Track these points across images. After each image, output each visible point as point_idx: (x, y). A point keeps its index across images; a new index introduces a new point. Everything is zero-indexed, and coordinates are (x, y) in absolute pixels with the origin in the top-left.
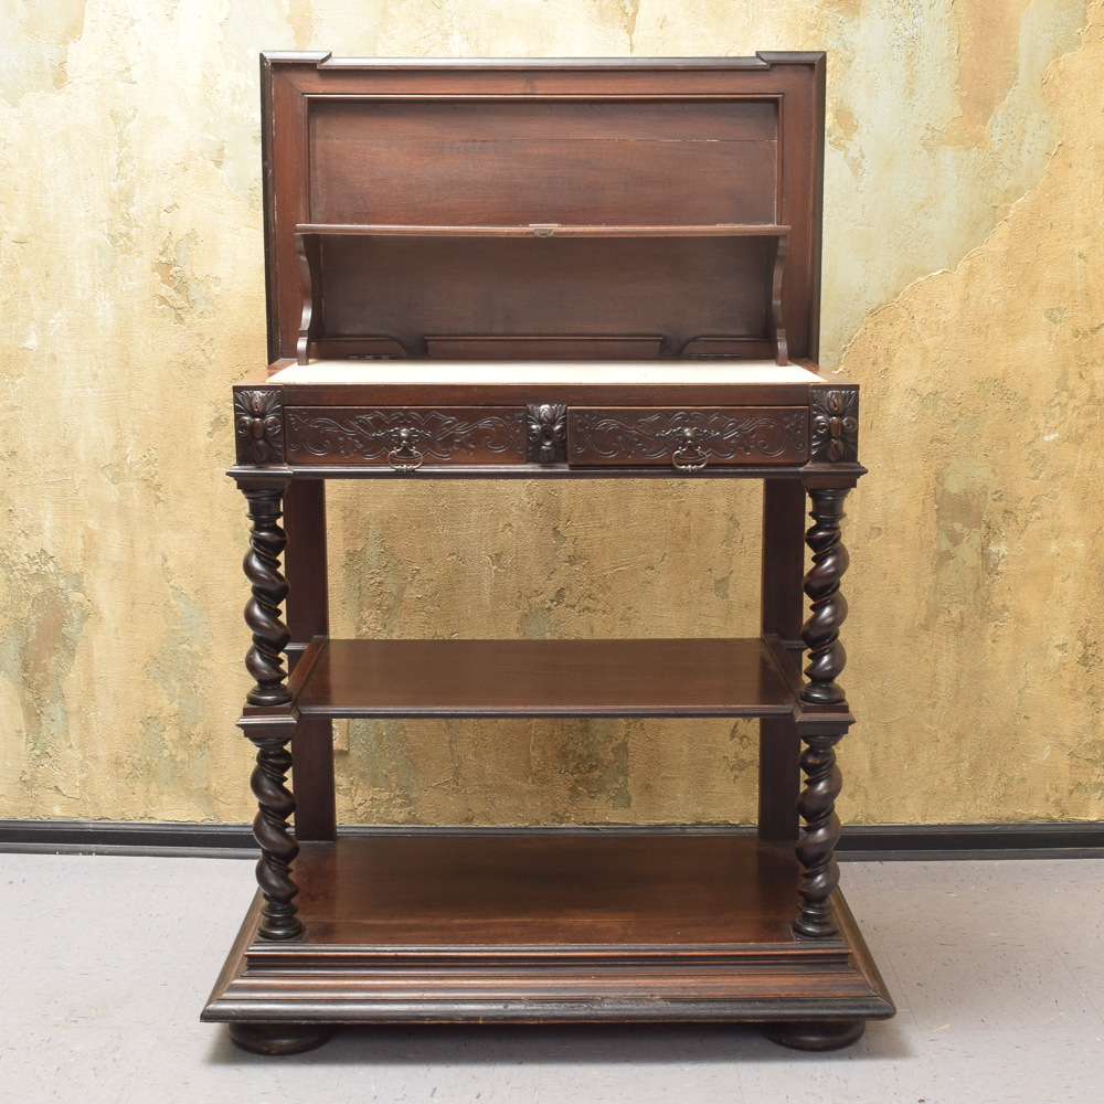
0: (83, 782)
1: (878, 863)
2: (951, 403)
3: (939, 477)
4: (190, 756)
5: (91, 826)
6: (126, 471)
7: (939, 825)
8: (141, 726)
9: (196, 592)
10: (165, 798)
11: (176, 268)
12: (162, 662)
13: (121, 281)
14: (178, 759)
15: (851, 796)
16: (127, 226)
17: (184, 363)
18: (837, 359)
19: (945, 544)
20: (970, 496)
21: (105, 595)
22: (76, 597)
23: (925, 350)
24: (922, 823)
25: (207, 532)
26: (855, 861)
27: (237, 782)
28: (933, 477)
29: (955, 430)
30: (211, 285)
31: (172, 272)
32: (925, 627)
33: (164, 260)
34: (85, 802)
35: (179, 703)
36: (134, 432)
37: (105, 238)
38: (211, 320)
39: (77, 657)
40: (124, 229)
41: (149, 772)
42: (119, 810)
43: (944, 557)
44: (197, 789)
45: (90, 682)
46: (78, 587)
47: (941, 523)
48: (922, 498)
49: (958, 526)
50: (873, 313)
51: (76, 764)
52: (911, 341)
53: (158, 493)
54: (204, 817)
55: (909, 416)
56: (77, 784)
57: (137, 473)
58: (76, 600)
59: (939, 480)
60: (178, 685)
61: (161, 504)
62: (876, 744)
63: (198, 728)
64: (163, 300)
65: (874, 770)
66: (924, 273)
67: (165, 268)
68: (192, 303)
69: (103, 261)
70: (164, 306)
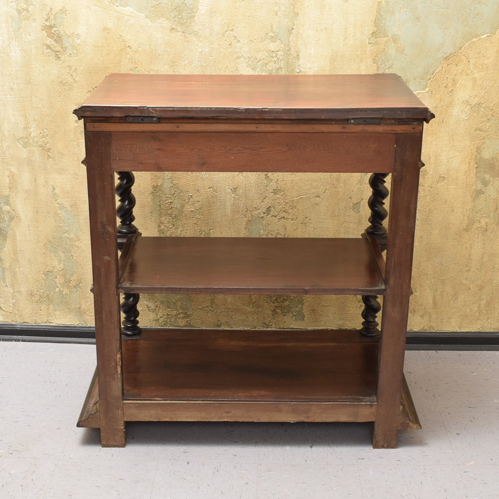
0: (13, 304)
1: (434, 351)
2: (487, 109)
4: (70, 291)
5: (19, 326)
6: (31, 141)
7: (468, 332)
8: (44, 276)
9: (71, 206)
10: (57, 313)
11: (55, 29)
12: (54, 243)
13: (24, 36)
14: (64, 293)
15: (422, 316)
16: (26, 4)
17: (61, 82)
18: (425, 84)
19: (480, 186)
20: (495, 160)
21: (22, 207)
22: (6, 208)
23: (475, 80)
24: (459, 331)
25: (76, 174)
26: (423, 350)
28: (475, 150)
29: (488, 124)
30: (75, 39)
31: (53, 31)
32: (466, 230)
33: (48, 24)
34: (15, 314)
35: (64, 264)
36: (34, 120)
37: (14, 11)
38: (76, 58)
39: (8, 239)
40: (25, 6)
41: (49, 299)
42: (33, 318)
43: (479, 193)
44: (75, 308)
45: (15, 253)
46: (7, 203)
47: (478, 175)
48: (468, 161)
49: (487, 177)
50: (447, 58)
51: (10, 295)
52: (467, 75)
53: (49, 153)
54: (79, 323)
55: (464, 116)
56: (11, 305)
57: (37, 142)
58: (6, 210)
59: (479, 151)
60: (63, 255)
61: (51, 159)
62: (436, 290)
63: (74, 277)
64: (48, 47)
65: (435, 303)
66: (476, 36)
67: (49, 29)
68: (65, 49)
69: (14, 24)
70: (49, 50)
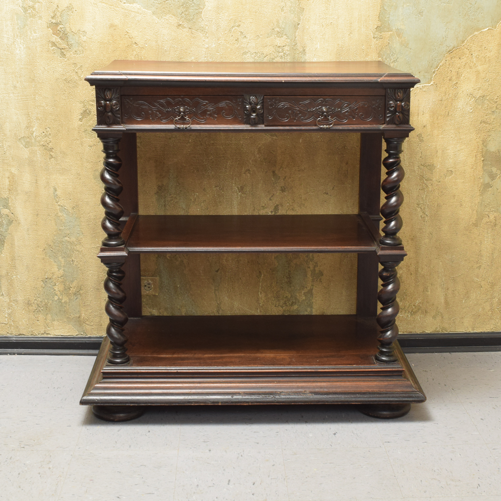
0: (9, 314)
1: (448, 353)
2: (492, 102)
3: (485, 143)
4: (70, 299)
5: (14, 339)
6: (33, 141)
7: (481, 333)
8: (42, 283)
9: (73, 208)
10: (56, 323)
11: (61, 26)
12: (54, 247)
13: (29, 33)
14: (63, 301)
15: (434, 317)
16: (33, 2)
17: (66, 80)
18: (430, 77)
19: (487, 179)
21: (21, 210)
22: (5, 211)
23: (478, 73)
24: (472, 332)
25: (78, 174)
26: (436, 352)
27: (96, 313)
28: (481, 143)
29: (493, 117)
30: (81, 36)
31: (58, 28)
32: (476, 225)
33: (54, 21)
34: (11, 325)
35: (64, 270)
36: (37, 119)
37: (20, 9)
38: (81, 55)
39: (5, 245)
40: (31, 4)
41: (47, 308)
42: (30, 330)
43: (487, 186)
44: (74, 317)
45: (13, 259)
46: (6, 206)
47: (485, 168)
48: (475, 154)
49: (494, 170)
50: (450, 52)
51: (6, 304)
52: (471, 68)
53: (51, 153)
54: (78, 333)
55: (468, 109)
56: (6, 316)
57: (39, 142)
58: (5, 213)
59: (485, 144)
60: (63, 260)
61: (53, 159)
62: (448, 289)
63: (74, 284)
64: (54, 44)
65: (447, 303)
66: (478, 30)
67: (55, 26)
68: (70, 46)
69: (19, 22)
70: (54, 47)
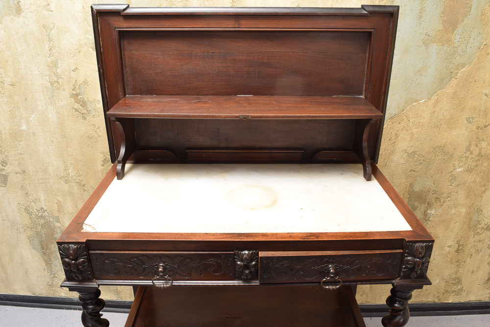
2: (420, 156)
3: (411, 185)
6: (70, 179)
11: (80, 96)
13: (57, 102)
17: (88, 137)
20: (423, 192)
22: (57, 225)
23: (412, 134)
28: (409, 185)
29: (420, 167)
30: (96, 104)
31: (79, 98)
33: (75, 93)
36: (71, 164)
37: (48, 83)
38: (98, 118)
40: (56, 79)
46: (58, 221)
47: (410, 202)
48: (403, 193)
49: (416, 204)
50: (392, 118)
52: (407, 130)
55: (402, 161)
57: (75, 180)
61: (86, 192)
64: (76, 110)
66: (416, 101)
67: (75, 96)
68: (89, 111)
69: (49, 93)
70: (77, 113)
